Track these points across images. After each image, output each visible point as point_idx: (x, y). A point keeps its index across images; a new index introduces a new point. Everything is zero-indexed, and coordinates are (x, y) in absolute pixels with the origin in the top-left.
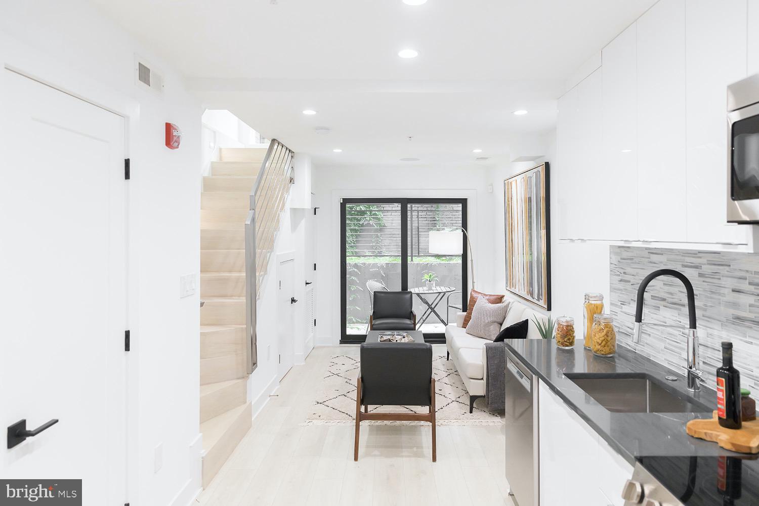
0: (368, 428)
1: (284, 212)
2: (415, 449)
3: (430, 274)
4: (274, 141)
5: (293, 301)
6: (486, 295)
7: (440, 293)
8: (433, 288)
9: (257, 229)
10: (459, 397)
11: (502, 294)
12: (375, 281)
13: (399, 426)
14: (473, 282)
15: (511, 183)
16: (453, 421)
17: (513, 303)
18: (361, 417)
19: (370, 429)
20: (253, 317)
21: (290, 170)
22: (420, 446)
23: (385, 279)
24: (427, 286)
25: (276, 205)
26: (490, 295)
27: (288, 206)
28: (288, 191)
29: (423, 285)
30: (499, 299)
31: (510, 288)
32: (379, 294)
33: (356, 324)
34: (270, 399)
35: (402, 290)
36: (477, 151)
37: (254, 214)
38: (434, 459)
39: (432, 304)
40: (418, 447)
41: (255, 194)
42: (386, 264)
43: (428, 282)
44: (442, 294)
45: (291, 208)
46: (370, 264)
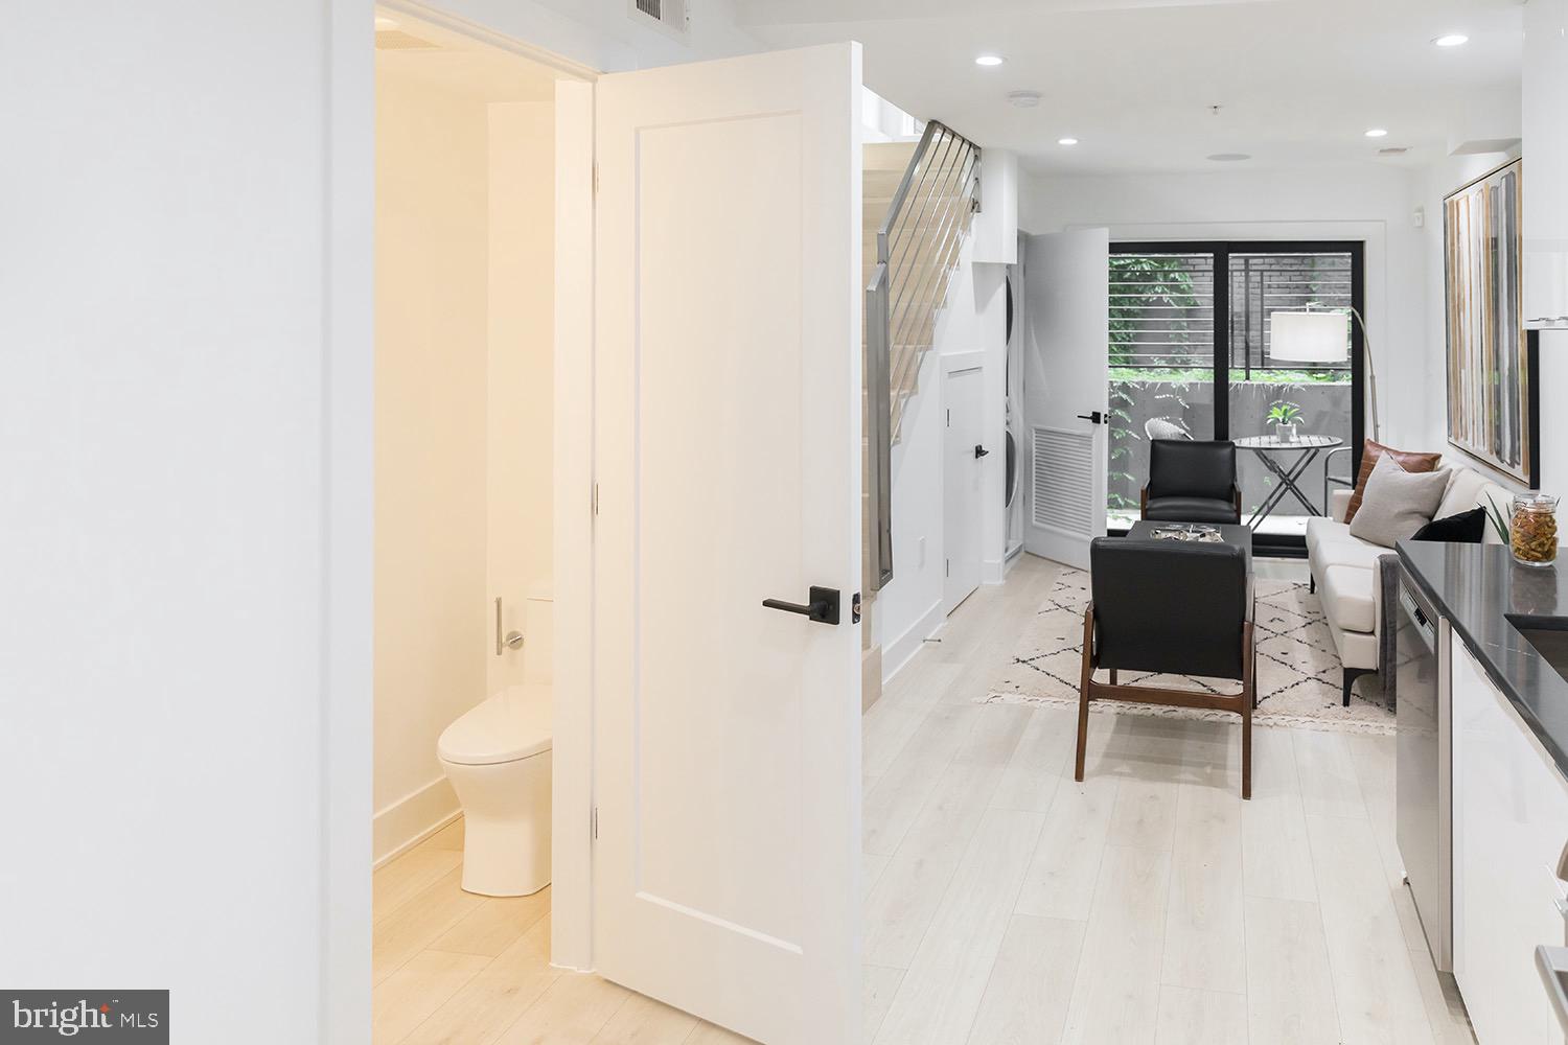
0: (1115, 719)
1: (957, 269)
2: (1208, 770)
3: (1284, 408)
4: (933, 125)
5: (979, 452)
6: (1398, 453)
7: (1308, 449)
8: (1291, 439)
9: (892, 304)
10: (1324, 672)
11: (1435, 451)
12: (1167, 420)
13: (1182, 720)
14: (1376, 426)
15: (1457, 204)
16: (1302, 719)
17: (1460, 471)
18: (1090, 692)
19: (1118, 722)
20: (884, 478)
21: (971, 182)
22: (1221, 765)
23: (1189, 415)
24: (1277, 432)
25: (938, 254)
26: (1408, 454)
27: (967, 257)
28: (966, 227)
29: (1269, 430)
30: (1430, 462)
31: (1457, 439)
32: (1163, 446)
33: (1124, 511)
34: (924, 648)
35: (1216, 438)
36: (1376, 133)
37: (886, 271)
38: (1247, 794)
39: (1290, 473)
40: (1215, 767)
41: (889, 231)
42: (1191, 384)
43: (1282, 425)
44: (1313, 451)
45: (974, 264)
46: (1157, 384)
